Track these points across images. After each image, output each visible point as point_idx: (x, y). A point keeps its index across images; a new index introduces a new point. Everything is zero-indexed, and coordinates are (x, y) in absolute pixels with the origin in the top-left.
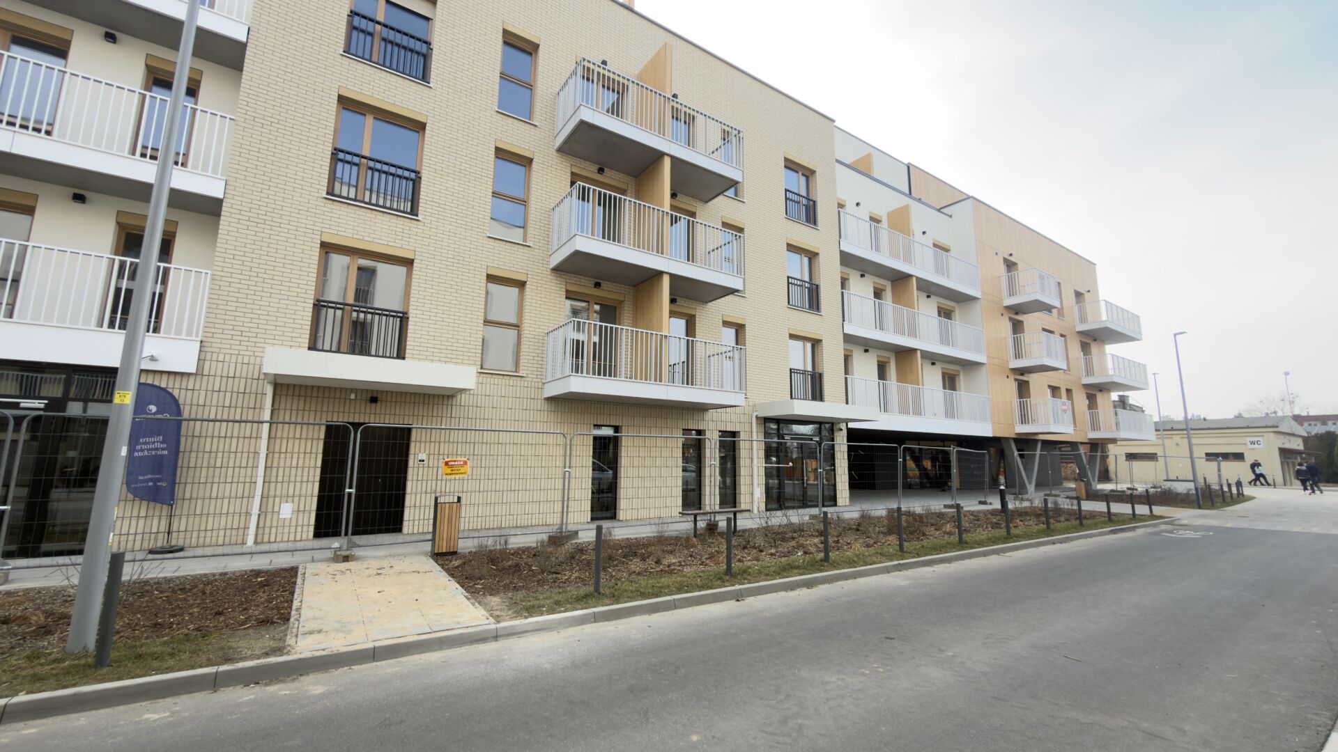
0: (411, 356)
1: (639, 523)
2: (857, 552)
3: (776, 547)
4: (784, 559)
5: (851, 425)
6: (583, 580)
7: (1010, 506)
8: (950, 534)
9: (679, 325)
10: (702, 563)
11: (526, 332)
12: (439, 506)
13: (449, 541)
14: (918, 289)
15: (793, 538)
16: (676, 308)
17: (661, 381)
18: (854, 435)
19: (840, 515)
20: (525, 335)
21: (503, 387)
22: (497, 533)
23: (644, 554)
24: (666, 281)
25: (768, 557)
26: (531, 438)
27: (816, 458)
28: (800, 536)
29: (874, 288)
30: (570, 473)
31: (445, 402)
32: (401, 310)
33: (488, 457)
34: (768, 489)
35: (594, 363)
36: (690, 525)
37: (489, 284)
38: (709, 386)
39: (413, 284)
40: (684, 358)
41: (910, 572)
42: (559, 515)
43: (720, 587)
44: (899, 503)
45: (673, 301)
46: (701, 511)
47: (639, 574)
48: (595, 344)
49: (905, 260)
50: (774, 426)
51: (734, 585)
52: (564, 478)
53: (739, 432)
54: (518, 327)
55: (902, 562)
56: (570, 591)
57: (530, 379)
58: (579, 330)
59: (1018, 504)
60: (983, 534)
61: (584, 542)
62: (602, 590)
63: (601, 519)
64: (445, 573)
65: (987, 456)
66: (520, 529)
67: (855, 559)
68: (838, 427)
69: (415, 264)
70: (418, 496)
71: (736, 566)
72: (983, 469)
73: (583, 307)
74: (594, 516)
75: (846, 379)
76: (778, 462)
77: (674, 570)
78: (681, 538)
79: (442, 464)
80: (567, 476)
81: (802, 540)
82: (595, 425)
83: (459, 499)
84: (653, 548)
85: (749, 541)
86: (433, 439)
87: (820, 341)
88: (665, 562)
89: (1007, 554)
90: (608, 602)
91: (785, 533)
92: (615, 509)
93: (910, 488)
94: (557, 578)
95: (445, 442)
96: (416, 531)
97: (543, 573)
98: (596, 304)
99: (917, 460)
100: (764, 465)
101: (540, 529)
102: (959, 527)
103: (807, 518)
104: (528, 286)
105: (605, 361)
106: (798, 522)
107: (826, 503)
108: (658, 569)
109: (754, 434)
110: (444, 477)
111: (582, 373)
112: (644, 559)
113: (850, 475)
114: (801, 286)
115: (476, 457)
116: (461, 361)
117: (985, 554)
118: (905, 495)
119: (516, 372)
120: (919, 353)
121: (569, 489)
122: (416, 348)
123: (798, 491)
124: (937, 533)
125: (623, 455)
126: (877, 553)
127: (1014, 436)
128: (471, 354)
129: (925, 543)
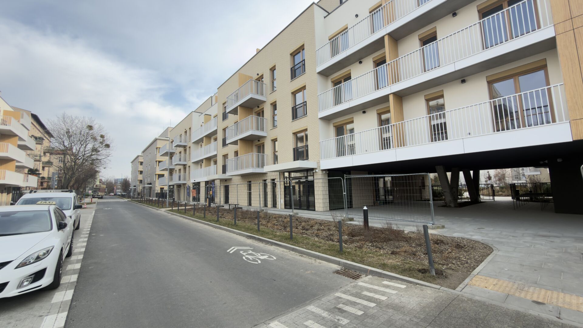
82: (248, 181)
100: (284, 191)
120: (391, 97)
125: (252, 189)
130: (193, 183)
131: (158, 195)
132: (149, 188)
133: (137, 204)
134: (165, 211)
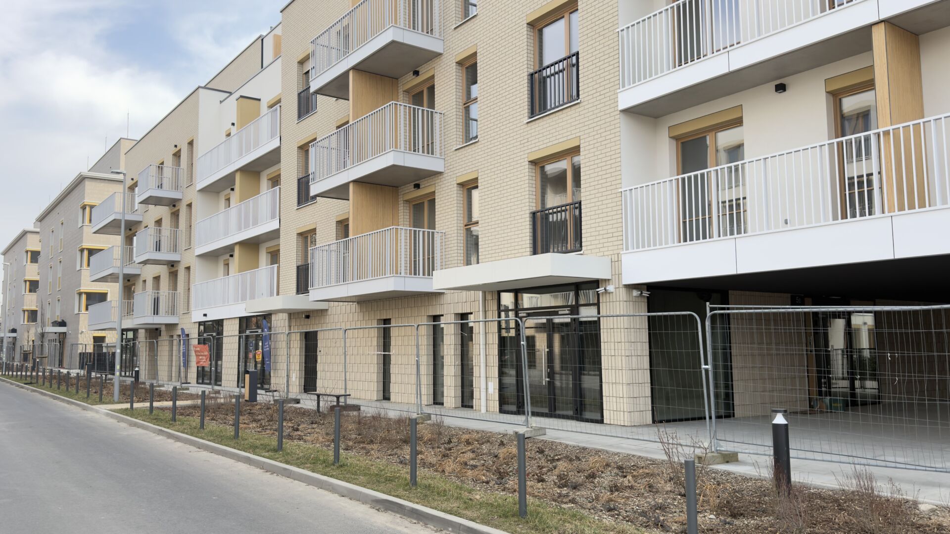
53: (473, 313)
82: (380, 320)
100: (497, 353)
109: (482, 313)
125: (392, 344)
130: (200, 323)
131: (86, 361)
132: (56, 337)
133: (22, 387)
134: (107, 415)
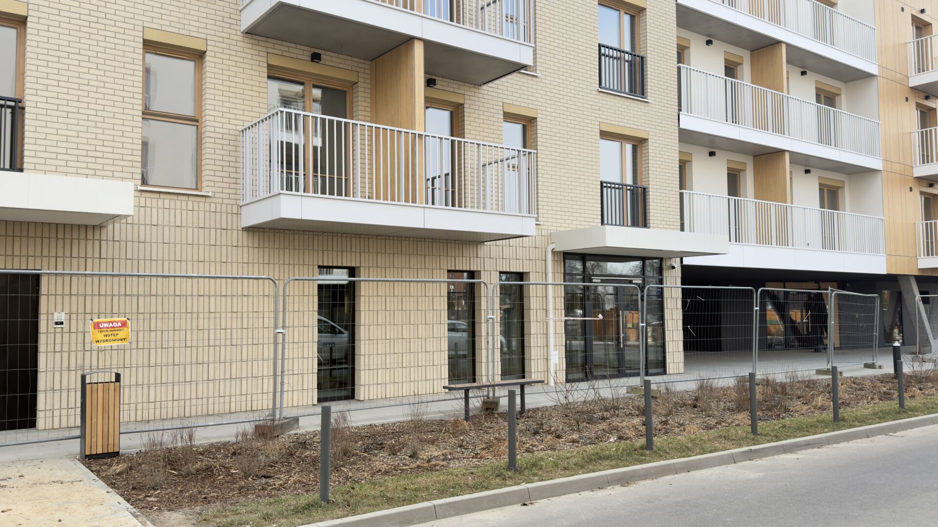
0: (32, 166)
1: (387, 403)
2: (693, 436)
3: (579, 430)
4: (589, 447)
5: (688, 261)
6: (305, 485)
7: (906, 369)
8: (822, 408)
9: (440, 119)
10: (476, 456)
11: (208, 128)
12: (88, 387)
13: (106, 436)
14: (788, 62)
15: (604, 419)
16: (434, 93)
17: (414, 201)
18: (691, 274)
19: (670, 386)
20: (208, 134)
21: (178, 212)
22: (177, 424)
23: (394, 446)
24: (419, 51)
25: (567, 447)
26: (223, 286)
27: (637, 310)
28: (613, 416)
29: (726, 60)
30: (284, 335)
31: (90, 236)
32: (13, 96)
33: (159, 316)
34: (569, 354)
35: (315, 176)
36: (460, 404)
37: (148, 56)
38: (484, 208)
39: (28, 55)
40: (447, 169)
41: (764, 462)
42: (271, 396)
43: (500, 486)
44: (754, 368)
45: (430, 83)
46: (475, 384)
47: (386, 473)
48: (315, 149)
49: (771, 19)
50: (579, 265)
51: (519, 484)
52: (276, 344)
53: (528, 273)
54: (197, 121)
55: (753, 448)
56: (286, 500)
57: (220, 201)
58: (289, 127)
59: (917, 367)
60: (865, 408)
61: (308, 433)
62: (331, 497)
63: (333, 399)
64: (101, 483)
65: (878, 301)
66: (212, 418)
67: (690, 445)
68: (668, 263)
69: (29, 25)
70: (57, 375)
71: (522, 458)
72: (872, 320)
73: (297, 93)
74: (322, 396)
75: (681, 195)
76: (584, 315)
77: (435, 465)
78: (446, 422)
79: (90, 327)
80: (280, 340)
81: (616, 422)
82: (319, 267)
83: (118, 376)
84: (407, 436)
85: (542, 424)
86: (74, 291)
87: (644, 141)
88: (424, 455)
89: (898, 434)
90: (340, 513)
91: (593, 412)
92: (353, 384)
93: (769, 348)
94: (267, 483)
95: (92, 295)
96: (56, 426)
97: (246, 477)
98: (315, 86)
99: (781, 309)
100: (564, 318)
101: (243, 417)
102: (835, 399)
103: (623, 392)
104: (208, 58)
105: (331, 172)
106: (610, 396)
107: (651, 371)
108: (414, 466)
109: (550, 276)
110: (95, 346)
111: (297, 190)
112: (394, 453)
113: (685, 330)
114: (618, 59)
115: (141, 316)
116: (110, 174)
117: (868, 435)
118: (761, 357)
119: (197, 189)
120: (787, 156)
121: (283, 359)
122: (39, 154)
123: (612, 355)
124: (805, 407)
125: (362, 308)
126: (720, 436)
127: (916, 273)
128: (126, 163)
129: (787, 421)
